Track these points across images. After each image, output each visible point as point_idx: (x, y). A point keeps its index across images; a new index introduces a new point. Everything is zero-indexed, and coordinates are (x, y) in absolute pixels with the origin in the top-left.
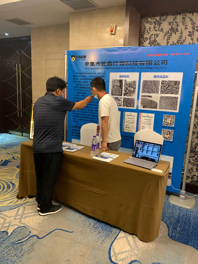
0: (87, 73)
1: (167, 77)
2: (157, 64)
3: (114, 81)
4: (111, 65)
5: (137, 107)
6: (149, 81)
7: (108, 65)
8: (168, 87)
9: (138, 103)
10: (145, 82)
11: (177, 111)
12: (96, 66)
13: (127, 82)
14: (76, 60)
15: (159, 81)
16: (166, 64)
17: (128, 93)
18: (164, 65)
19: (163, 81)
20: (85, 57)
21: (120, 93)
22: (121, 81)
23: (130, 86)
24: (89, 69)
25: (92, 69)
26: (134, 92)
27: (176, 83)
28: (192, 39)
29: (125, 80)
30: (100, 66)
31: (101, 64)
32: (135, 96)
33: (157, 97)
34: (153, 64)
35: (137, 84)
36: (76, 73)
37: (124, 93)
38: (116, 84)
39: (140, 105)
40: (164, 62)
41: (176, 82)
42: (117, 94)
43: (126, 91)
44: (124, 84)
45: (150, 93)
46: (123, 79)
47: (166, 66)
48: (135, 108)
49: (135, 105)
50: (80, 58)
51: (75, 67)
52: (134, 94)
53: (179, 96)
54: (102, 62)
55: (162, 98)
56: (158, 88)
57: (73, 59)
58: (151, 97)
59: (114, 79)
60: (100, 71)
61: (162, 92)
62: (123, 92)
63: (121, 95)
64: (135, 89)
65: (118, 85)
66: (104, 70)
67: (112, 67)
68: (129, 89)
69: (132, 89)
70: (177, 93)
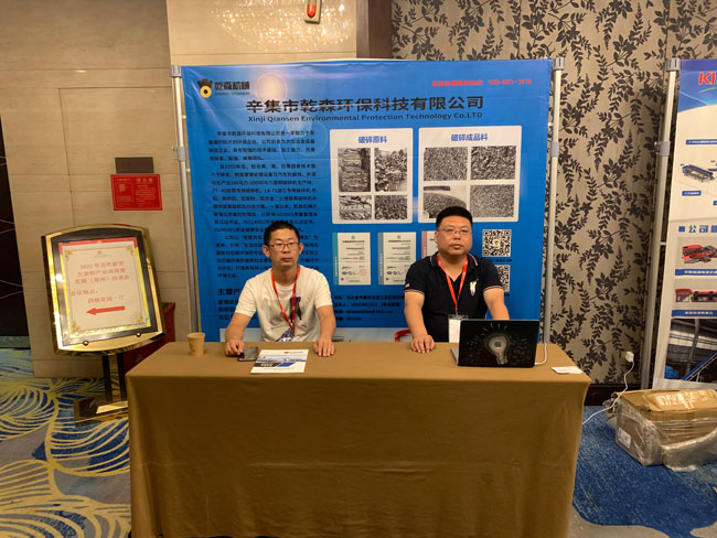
0: (258, 133)
1: (484, 137)
2: (457, 105)
3: (344, 153)
4: (331, 109)
5: (415, 217)
6: (441, 149)
7: (323, 109)
8: (489, 161)
9: (415, 208)
10: (431, 153)
11: (515, 218)
12: (284, 112)
13: (383, 154)
14: (217, 94)
15: (465, 149)
16: (479, 105)
17: (386, 182)
18: (475, 109)
19: (476, 148)
20: (246, 85)
21: (363, 182)
22: (364, 153)
23: (390, 165)
24: (262, 120)
25: (272, 120)
26: (402, 179)
27: (506, 152)
28: (517, 46)
29: (376, 149)
30: (299, 113)
31: (299, 107)
32: (406, 191)
33: (464, 188)
34: (448, 105)
35: (410, 158)
36: (219, 134)
37: (376, 185)
38: (351, 161)
39: (421, 210)
40: (476, 101)
41: (507, 148)
42: (355, 188)
43: (379, 179)
44: (372, 159)
45: (445, 179)
46: (371, 146)
47: (480, 110)
48: (409, 220)
49: (410, 212)
50: (230, 88)
51: (214, 115)
52: (403, 186)
53: (516, 182)
54: (304, 101)
55: (475, 190)
56: (463, 166)
57: (206, 92)
58: (448, 189)
59: (345, 147)
60: (299, 125)
61: (475, 175)
62: (373, 181)
63: (368, 189)
64: (406, 170)
65: (358, 162)
66: (310, 122)
67: (335, 113)
68: (388, 171)
69: (397, 172)
70: (511, 175)
